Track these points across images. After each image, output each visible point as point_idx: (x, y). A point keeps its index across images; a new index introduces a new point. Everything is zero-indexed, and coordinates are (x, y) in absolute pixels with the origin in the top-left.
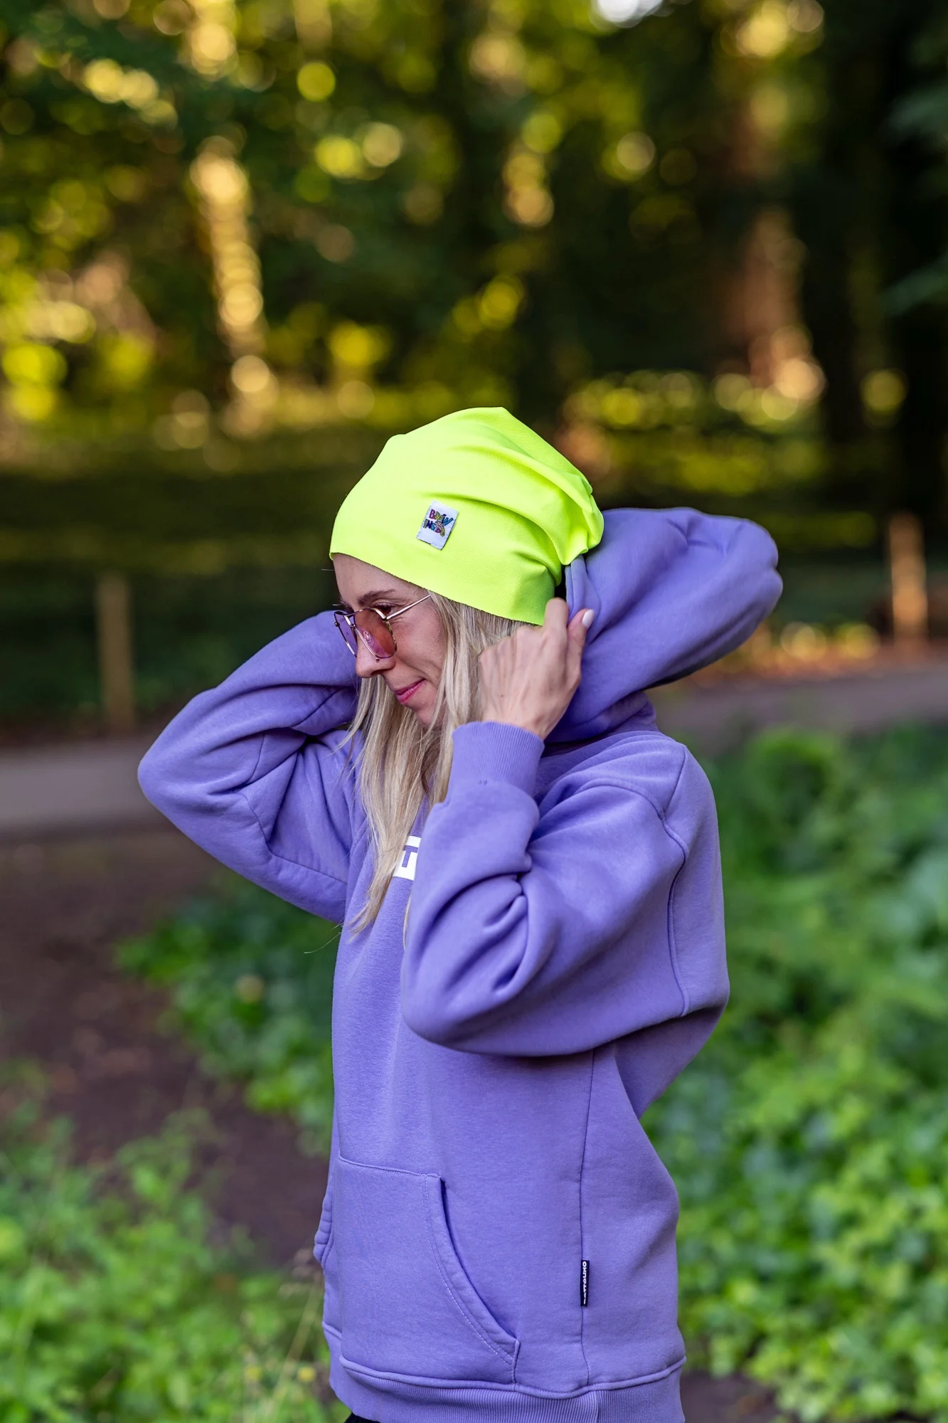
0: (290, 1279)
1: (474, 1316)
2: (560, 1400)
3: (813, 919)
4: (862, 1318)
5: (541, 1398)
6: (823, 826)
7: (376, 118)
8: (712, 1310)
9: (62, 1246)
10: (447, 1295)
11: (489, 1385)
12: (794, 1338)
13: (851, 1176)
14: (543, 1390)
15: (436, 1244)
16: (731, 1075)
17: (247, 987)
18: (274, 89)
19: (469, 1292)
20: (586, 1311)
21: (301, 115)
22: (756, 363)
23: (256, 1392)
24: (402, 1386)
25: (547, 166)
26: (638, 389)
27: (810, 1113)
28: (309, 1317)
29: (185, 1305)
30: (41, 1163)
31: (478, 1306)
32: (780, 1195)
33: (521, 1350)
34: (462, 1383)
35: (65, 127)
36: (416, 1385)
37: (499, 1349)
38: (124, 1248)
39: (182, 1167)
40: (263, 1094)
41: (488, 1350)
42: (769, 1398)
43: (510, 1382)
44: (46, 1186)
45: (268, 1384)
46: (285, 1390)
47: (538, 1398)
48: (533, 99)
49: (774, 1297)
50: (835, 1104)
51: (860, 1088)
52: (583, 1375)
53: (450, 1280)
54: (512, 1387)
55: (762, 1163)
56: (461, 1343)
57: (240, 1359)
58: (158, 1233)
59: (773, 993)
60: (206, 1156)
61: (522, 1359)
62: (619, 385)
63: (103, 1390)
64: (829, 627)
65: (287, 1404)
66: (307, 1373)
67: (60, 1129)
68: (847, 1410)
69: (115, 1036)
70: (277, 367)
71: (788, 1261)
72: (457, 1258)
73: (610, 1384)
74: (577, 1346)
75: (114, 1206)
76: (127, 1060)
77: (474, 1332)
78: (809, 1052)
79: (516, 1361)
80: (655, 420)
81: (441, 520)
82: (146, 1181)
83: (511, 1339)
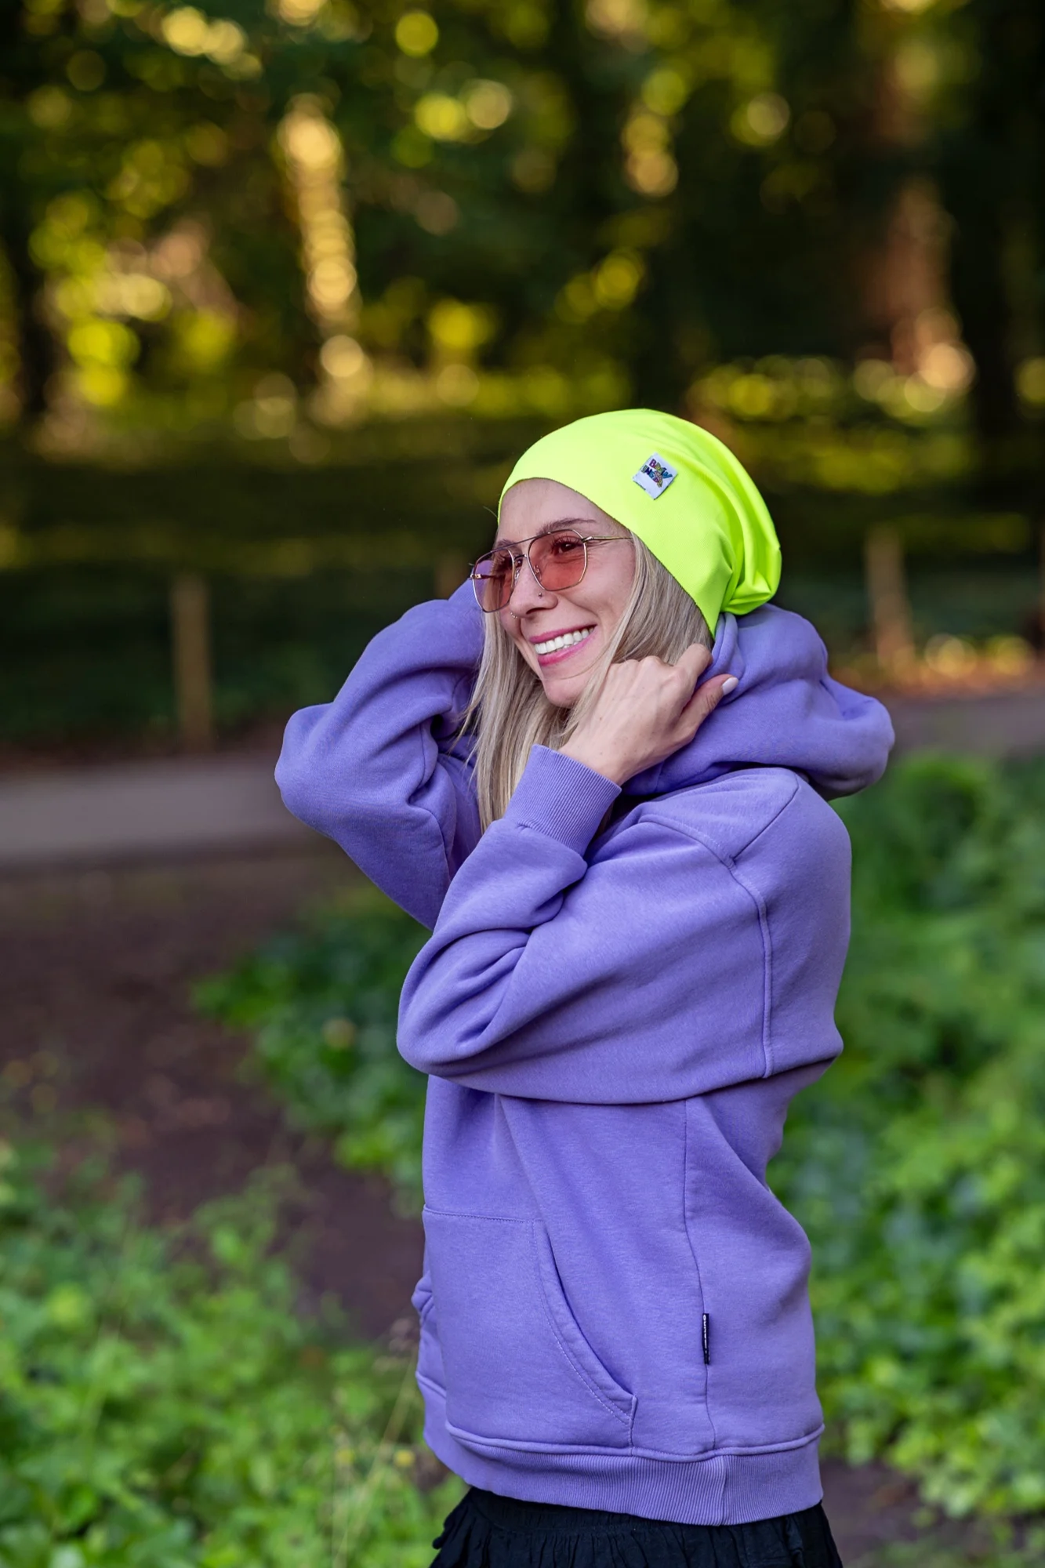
0: (386, 1351)
1: (587, 1371)
2: (683, 1463)
3: (961, 962)
4: (1015, 1401)
5: (662, 1461)
6: (973, 859)
7: (483, 74)
8: (849, 1392)
9: (135, 1315)
10: (558, 1350)
11: (603, 1450)
12: (939, 1422)
13: (1004, 1245)
14: (664, 1452)
15: (545, 1294)
16: (870, 1132)
17: (336, 1032)
18: (372, 41)
19: (581, 1345)
20: (710, 1369)
21: (400, 72)
22: (899, 348)
23: (348, 1477)
24: (510, 1453)
25: (671, 129)
26: (770, 375)
27: (958, 1175)
28: (406, 1395)
29: (268, 1382)
30: (111, 1224)
31: (592, 1361)
32: (924, 1266)
33: (639, 1407)
34: (575, 1448)
35: (139, 82)
36: (526, 1452)
37: (613, 1408)
38: (202, 1318)
39: (266, 1229)
40: (354, 1150)
41: (602, 1409)
42: (912, 1488)
43: (626, 1445)
44: (116, 1249)
45: (362, 1469)
46: (380, 1476)
47: (659, 1461)
48: (655, 55)
49: (918, 1378)
50: (986, 1164)
51: (1013, 1148)
52: (709, 1437)
53: (561, 1331)
54: (628, 1451)
55: (904, 1228)
56: (572, 1402)
57: (330, 1441)
58: (239, 1301)
59: (918, 1042)
60: (292, 1217)
61: (640, 1418)
62: (748, 370)
63: (178, 1474)
64: (979, 638)
65: (383, 1491)
66: (404, 1457)
67: (131, 1186)
68: (997, 1504)
69: (191, 1085)
70: (372, 349)
71: (933, 1338)
72: (568, 1308)
73: (738, 1448)
74: (702, 1406)
75: (190, 1271)
76: (203, 1111)
77: (586, 1389)
78: (956, 1108)
79: (633, 1420)
80: (788, 411)
81: (660, 472)
82: (226, 1245)
83: (627, 1395)
